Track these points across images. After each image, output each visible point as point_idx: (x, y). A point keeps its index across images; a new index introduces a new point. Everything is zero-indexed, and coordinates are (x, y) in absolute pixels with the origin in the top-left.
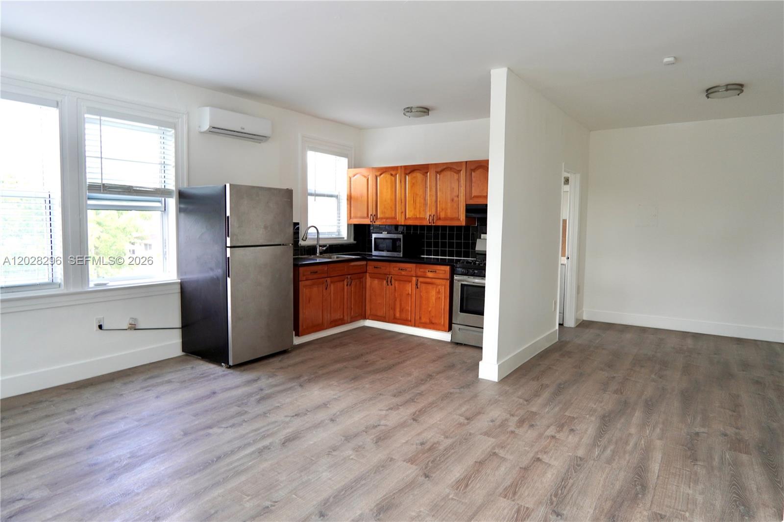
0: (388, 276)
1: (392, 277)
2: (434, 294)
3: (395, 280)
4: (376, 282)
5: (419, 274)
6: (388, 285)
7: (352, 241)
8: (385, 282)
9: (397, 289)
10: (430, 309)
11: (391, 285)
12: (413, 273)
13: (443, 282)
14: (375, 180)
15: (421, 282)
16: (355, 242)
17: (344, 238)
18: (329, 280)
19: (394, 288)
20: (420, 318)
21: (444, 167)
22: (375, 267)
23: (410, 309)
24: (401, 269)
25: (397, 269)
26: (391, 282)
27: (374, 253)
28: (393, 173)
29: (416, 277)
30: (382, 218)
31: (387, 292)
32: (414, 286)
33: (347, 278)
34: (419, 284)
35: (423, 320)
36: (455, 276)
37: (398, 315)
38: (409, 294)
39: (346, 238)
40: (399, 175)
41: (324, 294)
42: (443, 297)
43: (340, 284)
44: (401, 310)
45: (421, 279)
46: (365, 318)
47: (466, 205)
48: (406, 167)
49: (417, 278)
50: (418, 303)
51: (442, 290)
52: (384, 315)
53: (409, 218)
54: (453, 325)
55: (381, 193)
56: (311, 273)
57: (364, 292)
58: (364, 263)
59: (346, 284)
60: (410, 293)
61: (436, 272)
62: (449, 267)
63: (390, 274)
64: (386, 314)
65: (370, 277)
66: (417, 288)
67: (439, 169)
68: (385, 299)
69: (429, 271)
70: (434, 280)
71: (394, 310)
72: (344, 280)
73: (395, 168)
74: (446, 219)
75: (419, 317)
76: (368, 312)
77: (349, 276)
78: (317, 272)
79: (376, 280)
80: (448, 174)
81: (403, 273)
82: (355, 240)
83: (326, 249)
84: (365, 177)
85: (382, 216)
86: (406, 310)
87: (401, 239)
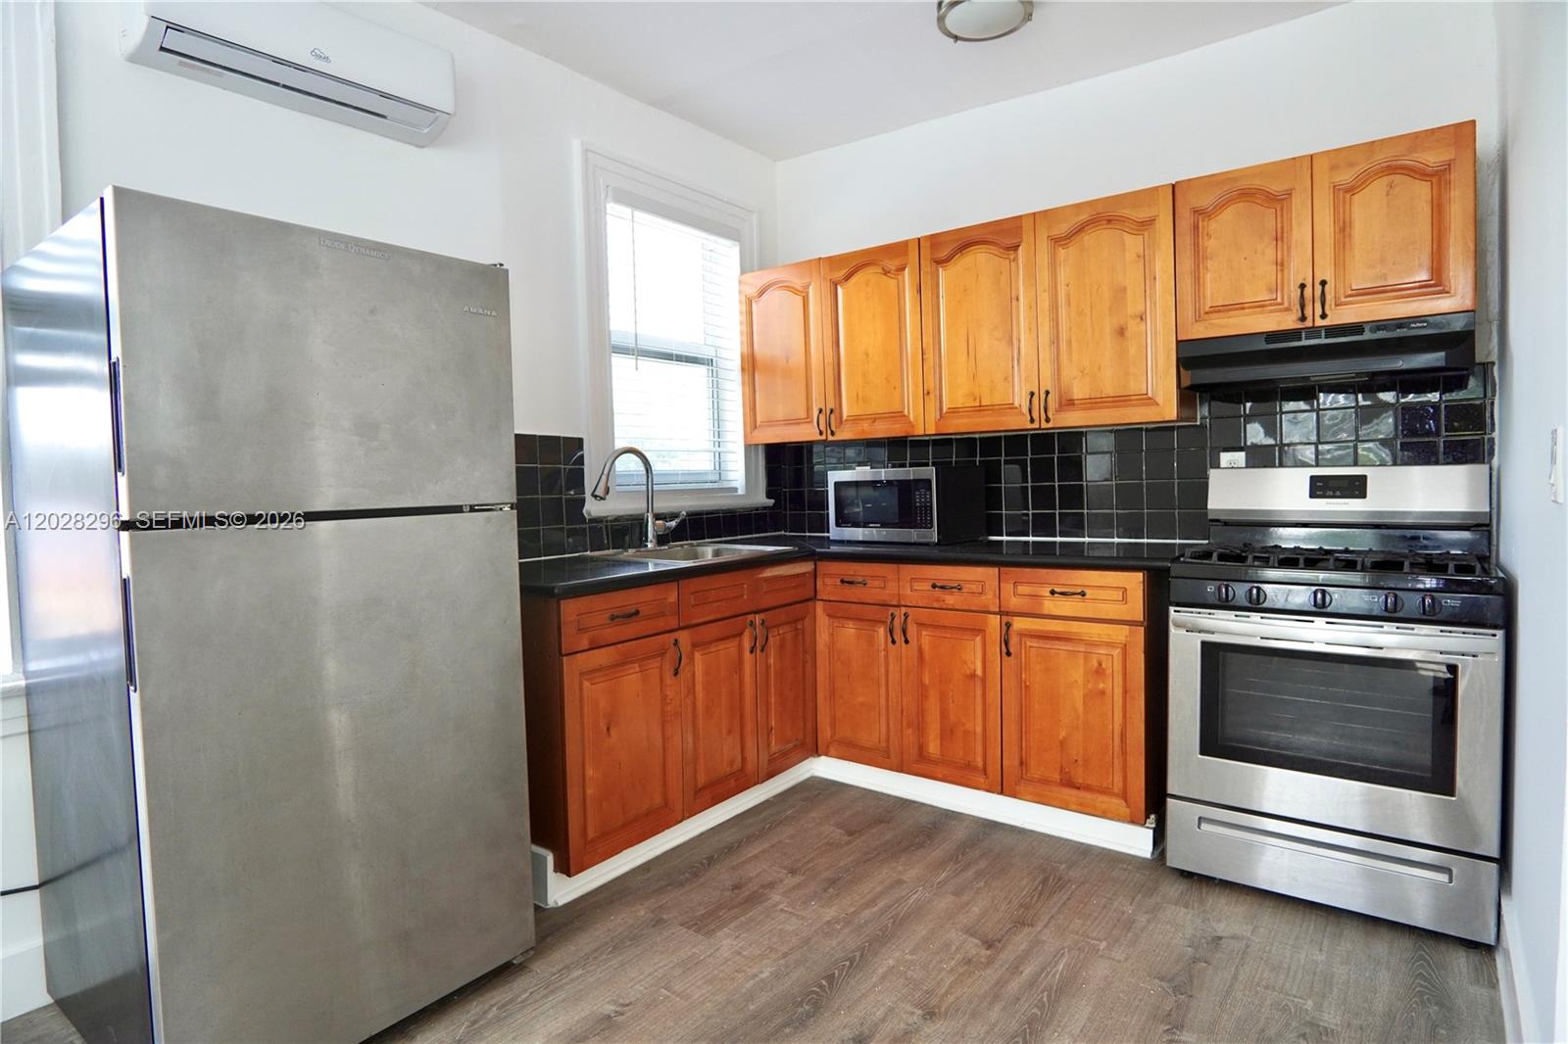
0: (892, 610)
1: (906, 616)
2: (1080, 681)
3: (920, 625)
4: (850, 630)
5: (1014, 603)
6: (893, 642)
7: (761, 499)
8: (881, 631)
9: (927, 655)
10: (1063, 734)
11: (907, 642)
12: (989, 599)
13: (1121, 633)
14: (828, 301)
15: (1022, 634)
16: (771, 502)
17: (735, 489)
18: (684, 637)
19: (916, 654)
20: (1021, 763)
21: (1084, 217)
22: (842, 581)
23: (979, 729)
24: (942, 587)
25: (927, 586)
26: (904, 632)
27: (835, 532)
28: (892, 265)
29: (1001, 613)
30: (856, 419)
31: (891, 668)
32: (995, 649)
33: (752, 623)
34: (1014, 641)
35: (1035, 772)
36: (1172, 609)
37: (933, 748)
38: (973, 676)
39: (741, 492)
40: (911, 273)
41: (670, 693)
42: (1118, 691)
43: (728, 649)
44: (947, 734)
45: (1019, 624)
46: (816, 751)
47: (1178, 342)
48: (935, 240)
49: (1005, 619)
50: (1011, 711)
51: (1113, 662)
52: (883, 744)
53: (954, 411)
54: (1169, 800)
55: (850, 336)
56: (613, 618)
57: (809, 665)
58: (805, 567)
59: (747, 646)
60: (979, 672)
61: (1083, 594)
62: (1139, 576)
63: (899, 606)
64: (888, 740)
65: (830, 616)
66: (1009, 654)
67: (1062, 229)
68: (883, 690)
69: (1053, 593)
70: (1075, 627)
71: (920, 728)
72: (740, 634)
73: (897, 250)
74: (1093, 403)
75: (1016, 762)
76: (825, 733)
77: (758, 618)
78: (637, 612)
79: (851, 624)
80: (1098, 240)
81: (951, 600)
82: (769, 495)
83: (679, 526)
84: (795, 291)
85: (856, 412)
86: (966, 733)
87: (929, 482)
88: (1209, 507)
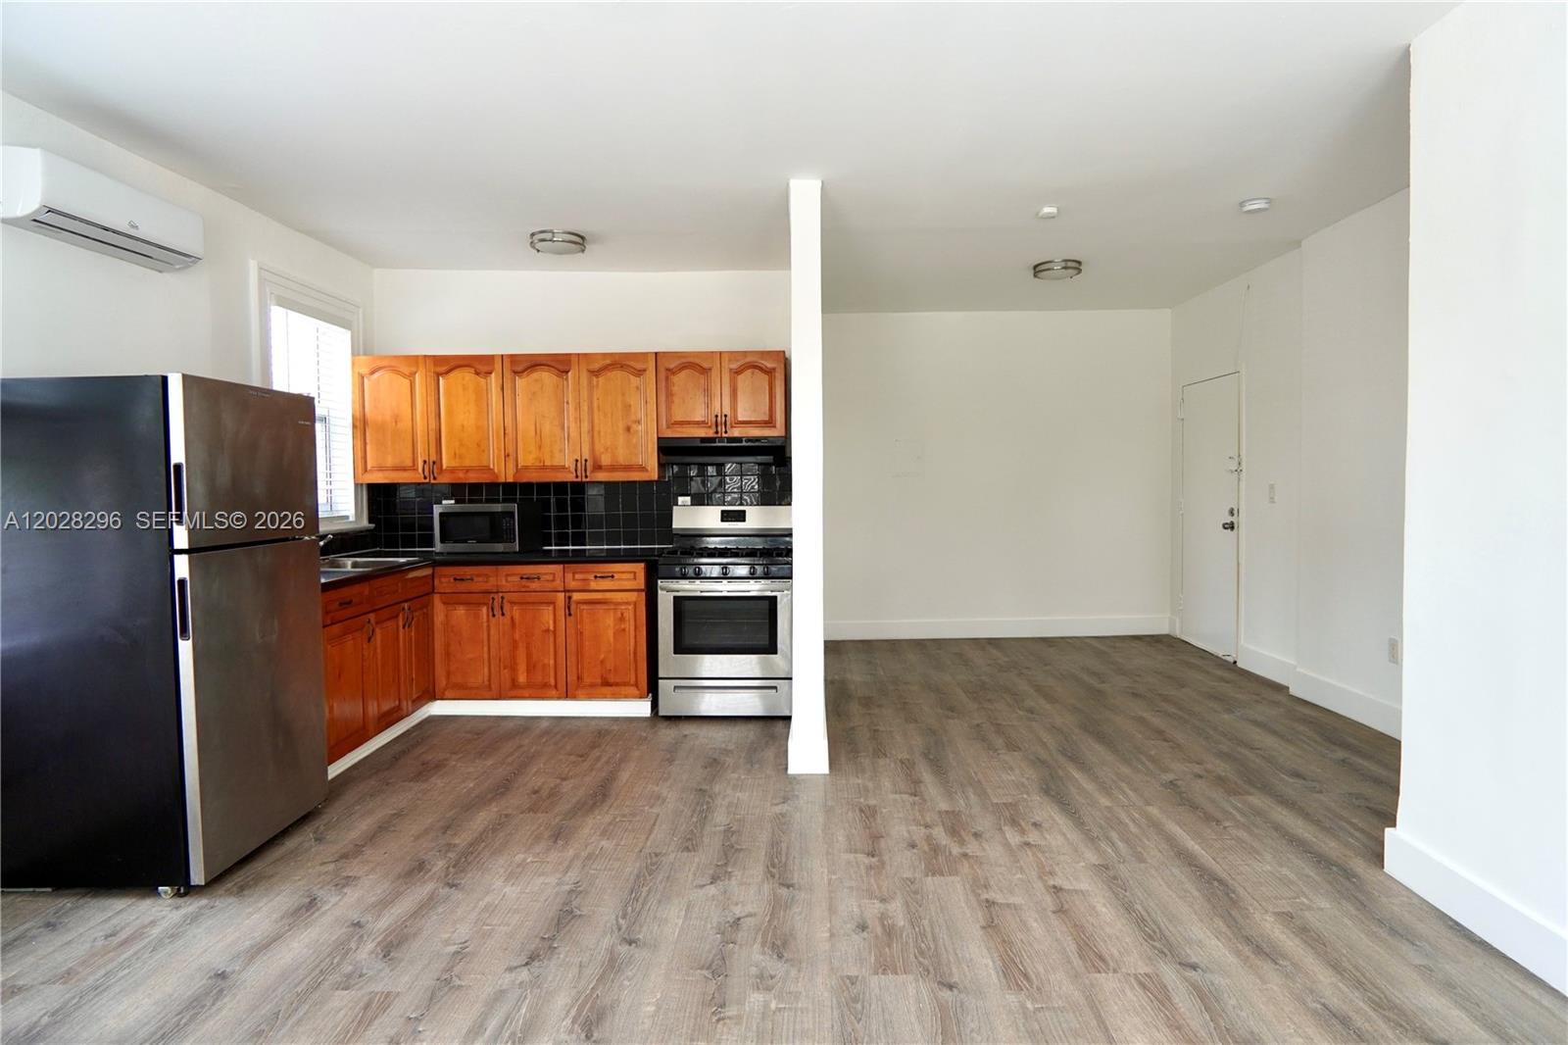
0: (492, 595)
1: (502, 598)
2: (612, 625)
3: (512, 603)
4: (460, 612)
5: (573, 585)
6: (494, 615)
7: (365, 523)
8: (484, 609)
9: (517, 622)
10: (602, 656)
11: (503, 614)
12: (558, 584)
13: (632, 597)
14: (433, 386)
15: (579, 603)
16: (372, 526)
17: (347, 517)
18: (372, 616)
19: (509, 622)
20: (578, 678)
21: (608, 362)
22: (455, 579)
23: (552, 662)
24: (527, 578)
25: (517, 579)
26: (502, 608)
27: (438, 547)
28: (483, 368)
29: (565, 591)
30: (452, 470)
31: (492, 632)
32: (561, 613)
33: (404, 609)
34: (573, 607)
35: (587, 680)
36: (659, 581)
37: (522, 678)
38: (548, 630)
39: (352, 519)
40: (496, 377)
41: (366, 653)
42: (632, 628)
43: (390, 624)
44: (531, 668)
45: (576, 596)
46: (433, 696)
47: (659, 438)
48: (514, 358)
49: (567, 594)
51: (629, 614)
52: (486, 683)
53: (526, 468)
54: (660, 681)
55: (450, 412)
56: (341, 604)
57: (430, 638)
58: (428, 572)
59: (401, 624)
60: (551, 628)
61: (613, 577)
62: (642, 565)
63: (497, 592)
64: (489, 680)
65: (444, 603)
66: (570, 615)
67: (596, 366)
68: (486, 649)
69: (596, 577)
70: (608, 595)
71: (513, 669)
72: (397, 616)
73: (488, 360)
74: (613, 468)
75: (575, 678)
76: (441, 681)
77: (406, 605)
79: (461, 607)
80: (617, 375)
81: (532, 585)
82: (370, 522)
83: (325, 545)
84: (404, 376)
85: (454, 464)
86: (544, 665)
87: (512, 513)
88: (674, 526)
